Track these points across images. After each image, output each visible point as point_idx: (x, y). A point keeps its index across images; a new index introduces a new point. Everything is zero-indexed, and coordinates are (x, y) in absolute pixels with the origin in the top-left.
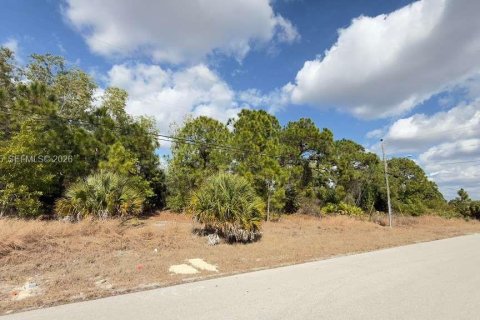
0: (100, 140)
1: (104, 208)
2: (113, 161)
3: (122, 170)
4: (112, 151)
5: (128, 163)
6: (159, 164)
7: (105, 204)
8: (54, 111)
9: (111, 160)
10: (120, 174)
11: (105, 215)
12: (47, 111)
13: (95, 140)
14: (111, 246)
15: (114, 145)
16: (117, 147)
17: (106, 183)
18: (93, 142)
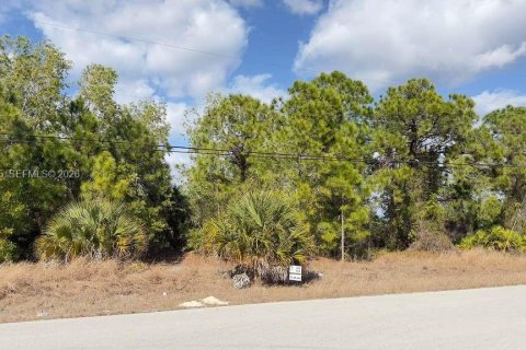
0: (78, 150)
1: (97, 247)
2: (100, 180)
3: (116, 194)
4: (97, 166)
5: (123, 183)
6: (170, 178)
7: (96, 241)
8: (17, 117)
9: (98, 180)
10: (112, 199)
11: (99, 255)
12: (9, 118)
13: (73, 151)
14: (111, 290)
15: (100, 157)
16: (104, 159)
17: (94, 214)
18: (70, 154)
